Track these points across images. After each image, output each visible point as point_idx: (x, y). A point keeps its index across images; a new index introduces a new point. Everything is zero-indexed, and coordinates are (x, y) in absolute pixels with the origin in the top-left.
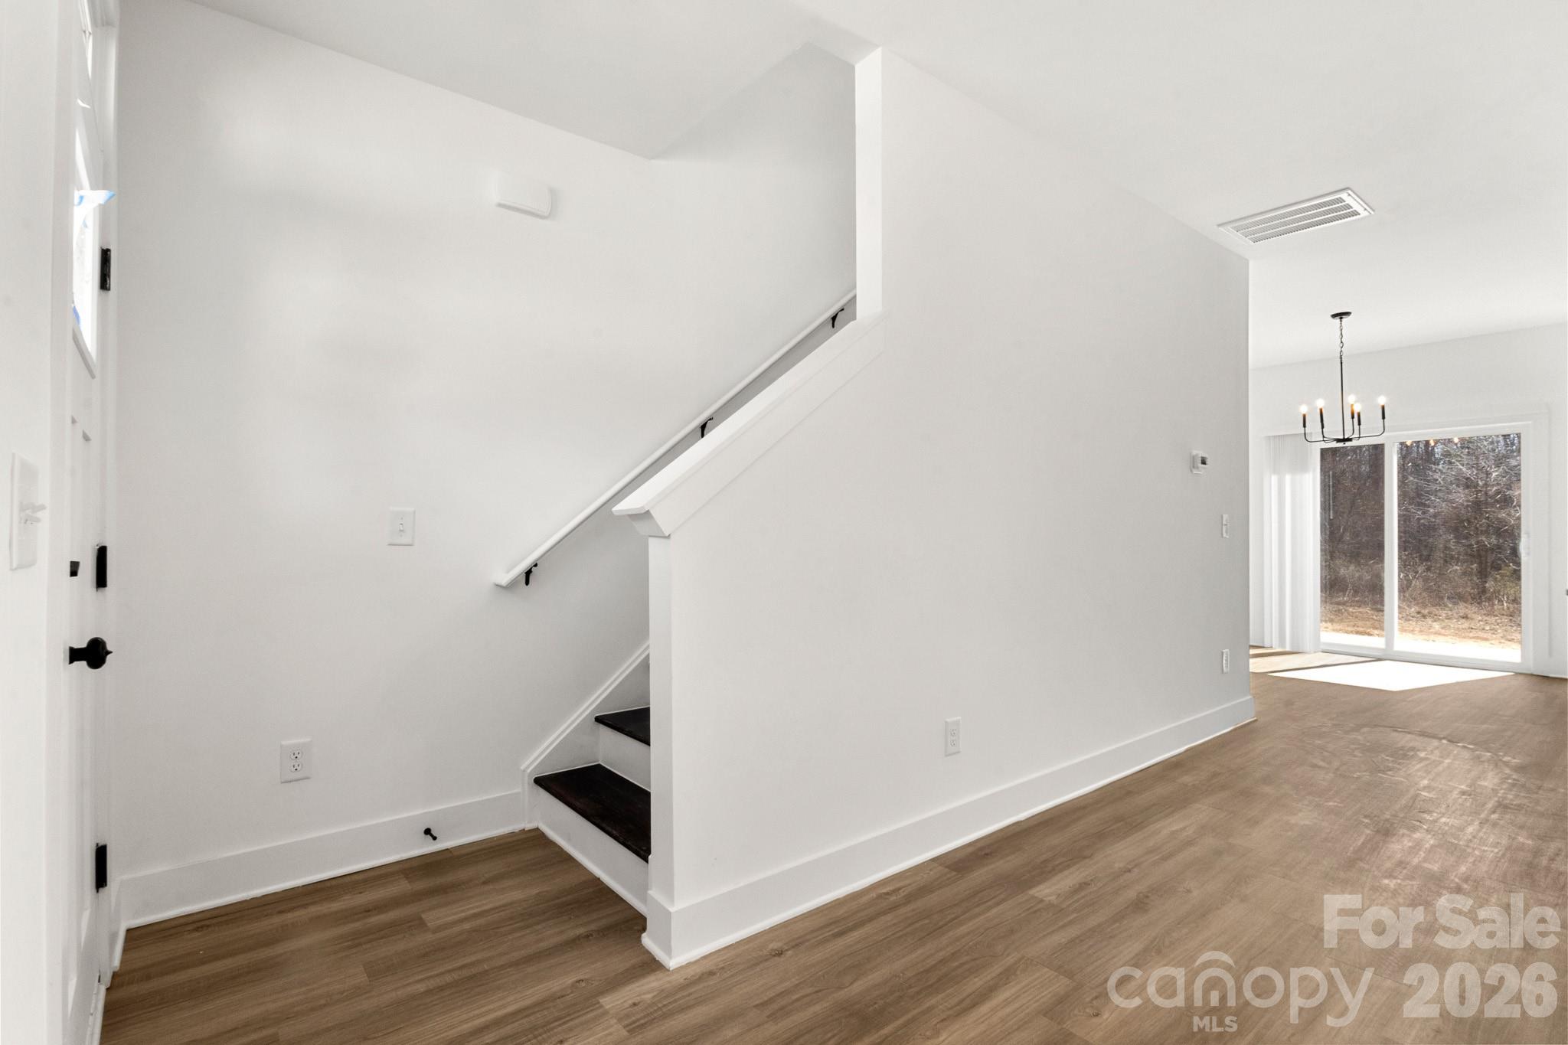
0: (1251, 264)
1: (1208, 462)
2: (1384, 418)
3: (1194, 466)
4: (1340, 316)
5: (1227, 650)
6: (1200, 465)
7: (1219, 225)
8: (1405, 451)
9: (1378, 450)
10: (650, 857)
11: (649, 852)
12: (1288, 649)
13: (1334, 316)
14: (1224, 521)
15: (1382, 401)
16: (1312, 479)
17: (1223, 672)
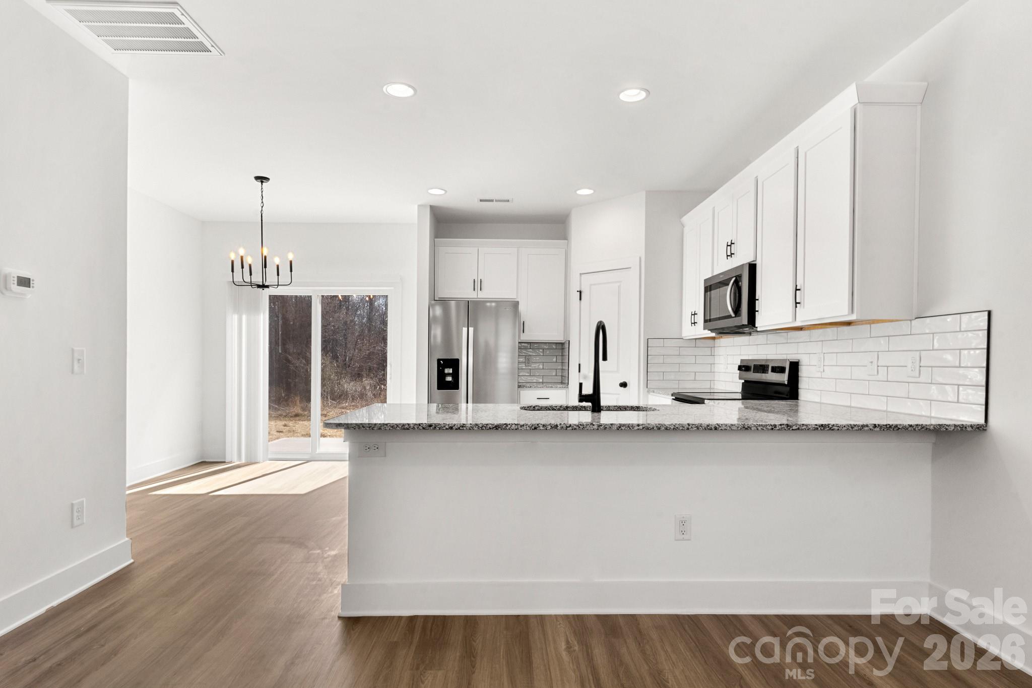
2: (291, 271)
3: (6, 287)
4: (262, 179)
6: (18, 287)
8: (333, 305)
12: (243, 461)
13: (257, 178)
14: (76, 356)
15: (291, 256)
16: (263, 321)
17: (72, 526)
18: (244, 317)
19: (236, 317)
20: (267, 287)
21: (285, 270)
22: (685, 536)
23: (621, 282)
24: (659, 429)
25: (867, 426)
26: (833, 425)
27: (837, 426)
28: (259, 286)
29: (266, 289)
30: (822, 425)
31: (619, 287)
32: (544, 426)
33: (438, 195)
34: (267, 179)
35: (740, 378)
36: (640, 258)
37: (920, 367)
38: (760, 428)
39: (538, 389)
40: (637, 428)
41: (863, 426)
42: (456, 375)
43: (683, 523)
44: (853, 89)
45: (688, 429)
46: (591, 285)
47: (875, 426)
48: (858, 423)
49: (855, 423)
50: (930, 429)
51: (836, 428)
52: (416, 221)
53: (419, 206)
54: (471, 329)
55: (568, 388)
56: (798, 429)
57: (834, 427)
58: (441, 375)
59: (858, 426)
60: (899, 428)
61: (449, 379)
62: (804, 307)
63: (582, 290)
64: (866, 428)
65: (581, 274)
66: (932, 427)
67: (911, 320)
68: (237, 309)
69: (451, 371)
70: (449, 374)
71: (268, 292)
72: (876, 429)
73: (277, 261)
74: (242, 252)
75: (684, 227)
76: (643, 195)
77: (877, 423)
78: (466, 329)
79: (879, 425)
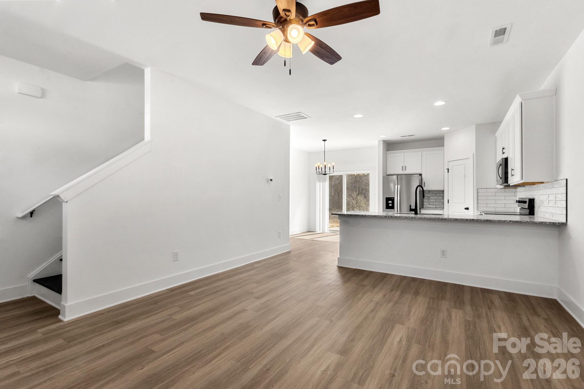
0: (291, 127)
1: (273, 180)
2: (333, 169)
3: (268, 181)
4: (324, 140)
5: (281, 231)
6: (270, 181)
7: (276, 117)
8: (350, 176)
9: (341, 177)
10: (62, 293)
11: (61, 292)
12: (321, 232)
13: (323, 140)
14: (280, 197)
15: (333, 164)
16: (327, 184)
17: (279, 238)
18: (321, 183)
19: (319, 183)
20: (326, 174)
21: (332, 168)
22: (444, 256)
23: (465, 164)
24: (425, 219)
25: (507, 221)
26: (492, 220)
27: (493, 220)
28: (324, 174)
29: (326, 175)
30: (487, 220)
31: (465, 167)
32: (388, 216)
33: (384, 137)
34: (326, 140)
36: (473, 154)
37: (556, 200)
38: (461, 220)
40: (417, 218)
41: (505, 221)
42: (393, 203)
43: (443, 252)
44: (518, 96)
45: (435, 219)
46: (453, 166)
47: (510, 221)
48: (503, 220)
49: (501, 220)
50: (537, 223)
51: (493, 221)
52: (377, 145)
53: (379, 141)
54: (399, 186)
55: (443, 210)
56: (477, 221)
57: (492, 221)
58: (387, 204)
59: (503, 221)
60: (522, 222)
61: (390, 205)
63: (449, 168)
64: (506, 222)
65: (448, 161)
66: (538, 223)
67: (553, 182)
68: (319, 181)
69: (391, 202)
70: (390, 203)
71: (328, 176)
72: (511, 222)
73: (329, 165)
74: (319, 164)
75: (497, 138)
76: (474, 126)
77: (511, 220)
78: (397, 186)
79: (512, 221)
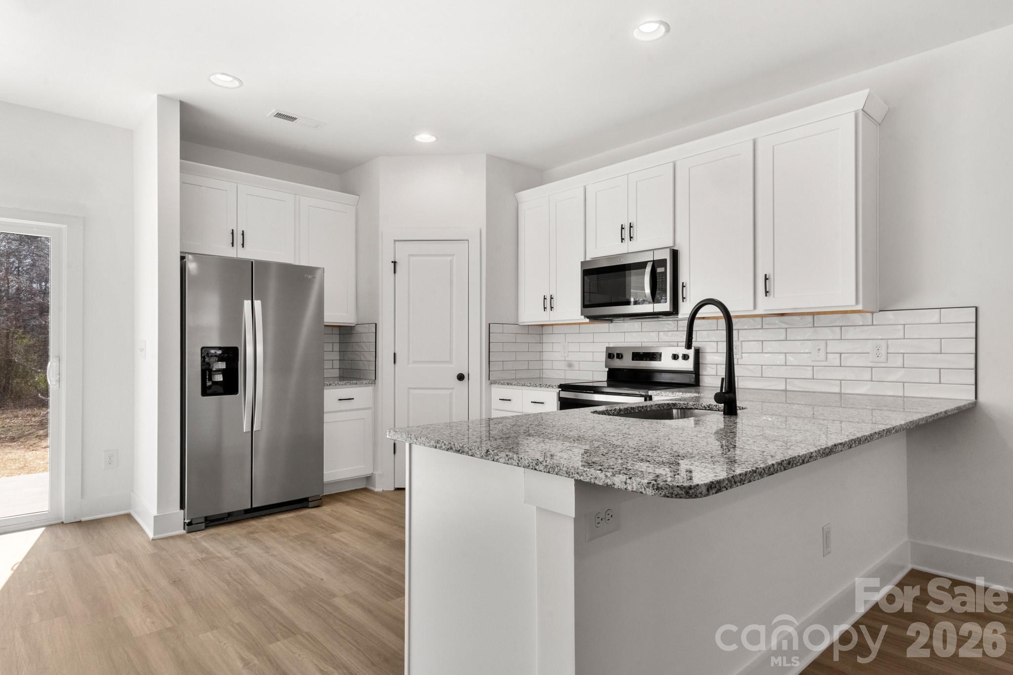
23: (454, 255)
31: (450, 261)
35: (606, 367)
36: (480, 231)
37: (888, 353)
39: (340, 386)
46: (410, 256)
54: (258, 304)
55: (375, 383)
61: (218, 378)
62: (774, 297)
63: (397, 260)
65: (395, 241)
67: (873, 313)
75: (519, 203)
76: (482, 158)
78: (250, 302)
